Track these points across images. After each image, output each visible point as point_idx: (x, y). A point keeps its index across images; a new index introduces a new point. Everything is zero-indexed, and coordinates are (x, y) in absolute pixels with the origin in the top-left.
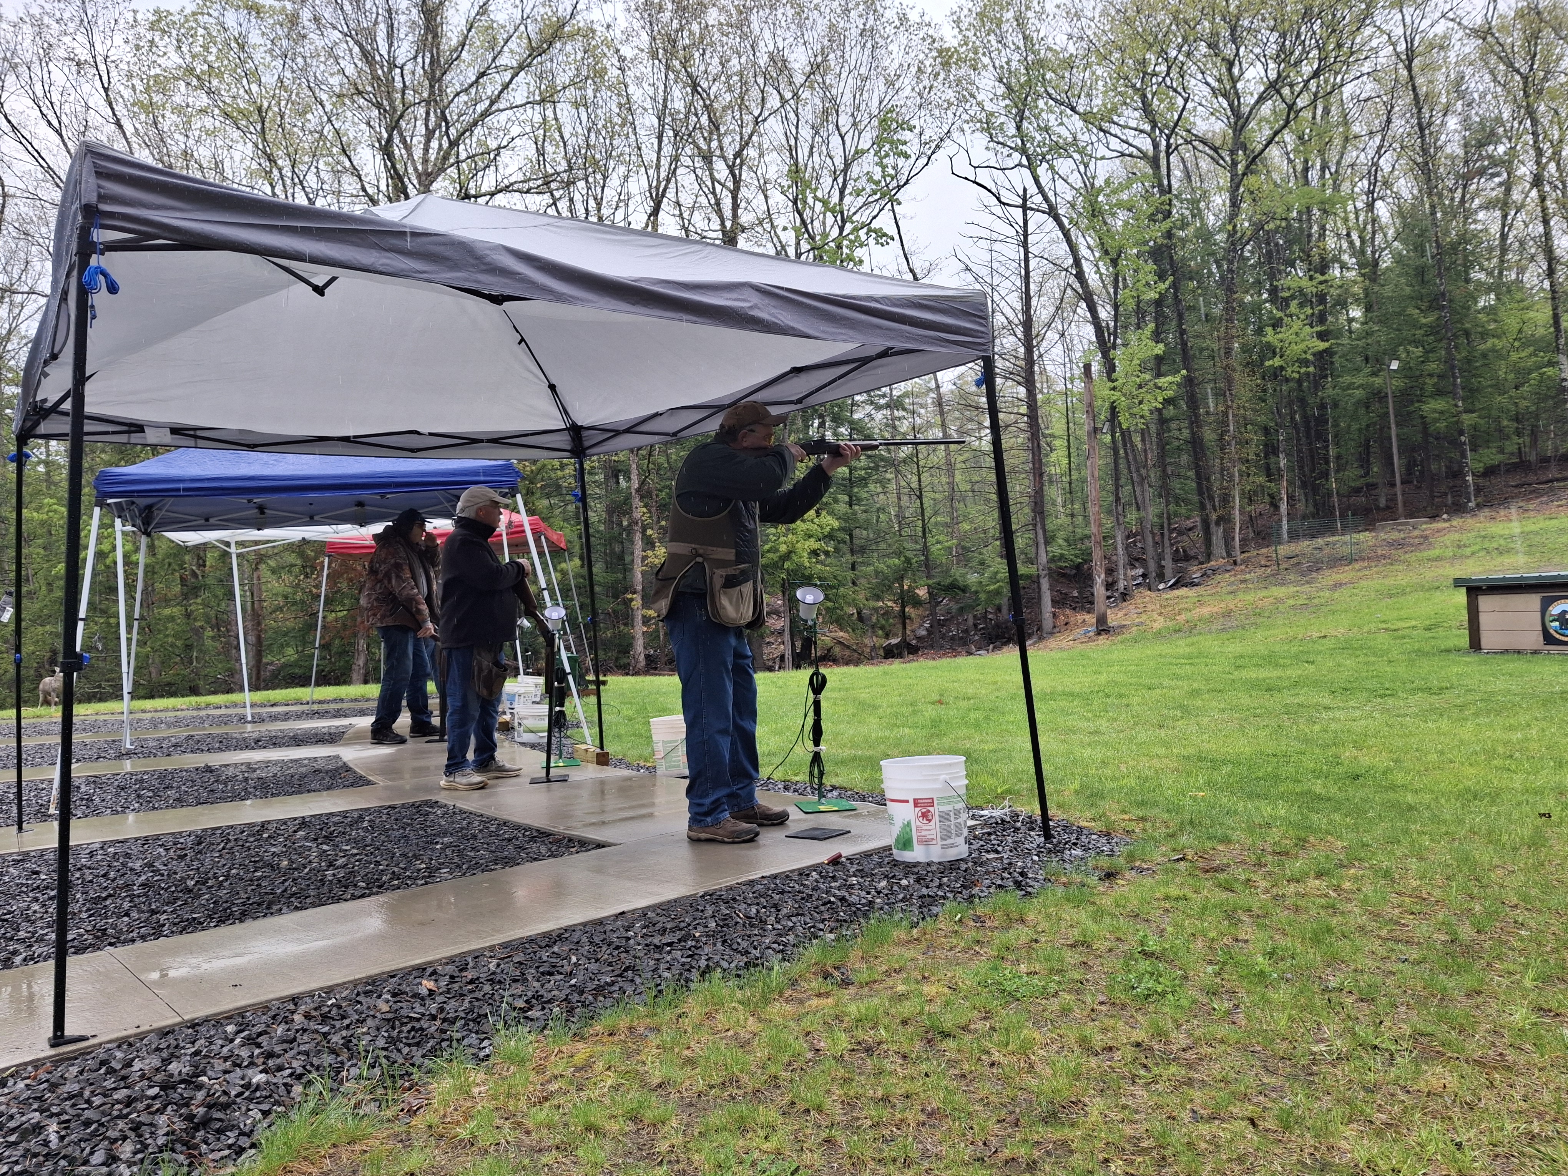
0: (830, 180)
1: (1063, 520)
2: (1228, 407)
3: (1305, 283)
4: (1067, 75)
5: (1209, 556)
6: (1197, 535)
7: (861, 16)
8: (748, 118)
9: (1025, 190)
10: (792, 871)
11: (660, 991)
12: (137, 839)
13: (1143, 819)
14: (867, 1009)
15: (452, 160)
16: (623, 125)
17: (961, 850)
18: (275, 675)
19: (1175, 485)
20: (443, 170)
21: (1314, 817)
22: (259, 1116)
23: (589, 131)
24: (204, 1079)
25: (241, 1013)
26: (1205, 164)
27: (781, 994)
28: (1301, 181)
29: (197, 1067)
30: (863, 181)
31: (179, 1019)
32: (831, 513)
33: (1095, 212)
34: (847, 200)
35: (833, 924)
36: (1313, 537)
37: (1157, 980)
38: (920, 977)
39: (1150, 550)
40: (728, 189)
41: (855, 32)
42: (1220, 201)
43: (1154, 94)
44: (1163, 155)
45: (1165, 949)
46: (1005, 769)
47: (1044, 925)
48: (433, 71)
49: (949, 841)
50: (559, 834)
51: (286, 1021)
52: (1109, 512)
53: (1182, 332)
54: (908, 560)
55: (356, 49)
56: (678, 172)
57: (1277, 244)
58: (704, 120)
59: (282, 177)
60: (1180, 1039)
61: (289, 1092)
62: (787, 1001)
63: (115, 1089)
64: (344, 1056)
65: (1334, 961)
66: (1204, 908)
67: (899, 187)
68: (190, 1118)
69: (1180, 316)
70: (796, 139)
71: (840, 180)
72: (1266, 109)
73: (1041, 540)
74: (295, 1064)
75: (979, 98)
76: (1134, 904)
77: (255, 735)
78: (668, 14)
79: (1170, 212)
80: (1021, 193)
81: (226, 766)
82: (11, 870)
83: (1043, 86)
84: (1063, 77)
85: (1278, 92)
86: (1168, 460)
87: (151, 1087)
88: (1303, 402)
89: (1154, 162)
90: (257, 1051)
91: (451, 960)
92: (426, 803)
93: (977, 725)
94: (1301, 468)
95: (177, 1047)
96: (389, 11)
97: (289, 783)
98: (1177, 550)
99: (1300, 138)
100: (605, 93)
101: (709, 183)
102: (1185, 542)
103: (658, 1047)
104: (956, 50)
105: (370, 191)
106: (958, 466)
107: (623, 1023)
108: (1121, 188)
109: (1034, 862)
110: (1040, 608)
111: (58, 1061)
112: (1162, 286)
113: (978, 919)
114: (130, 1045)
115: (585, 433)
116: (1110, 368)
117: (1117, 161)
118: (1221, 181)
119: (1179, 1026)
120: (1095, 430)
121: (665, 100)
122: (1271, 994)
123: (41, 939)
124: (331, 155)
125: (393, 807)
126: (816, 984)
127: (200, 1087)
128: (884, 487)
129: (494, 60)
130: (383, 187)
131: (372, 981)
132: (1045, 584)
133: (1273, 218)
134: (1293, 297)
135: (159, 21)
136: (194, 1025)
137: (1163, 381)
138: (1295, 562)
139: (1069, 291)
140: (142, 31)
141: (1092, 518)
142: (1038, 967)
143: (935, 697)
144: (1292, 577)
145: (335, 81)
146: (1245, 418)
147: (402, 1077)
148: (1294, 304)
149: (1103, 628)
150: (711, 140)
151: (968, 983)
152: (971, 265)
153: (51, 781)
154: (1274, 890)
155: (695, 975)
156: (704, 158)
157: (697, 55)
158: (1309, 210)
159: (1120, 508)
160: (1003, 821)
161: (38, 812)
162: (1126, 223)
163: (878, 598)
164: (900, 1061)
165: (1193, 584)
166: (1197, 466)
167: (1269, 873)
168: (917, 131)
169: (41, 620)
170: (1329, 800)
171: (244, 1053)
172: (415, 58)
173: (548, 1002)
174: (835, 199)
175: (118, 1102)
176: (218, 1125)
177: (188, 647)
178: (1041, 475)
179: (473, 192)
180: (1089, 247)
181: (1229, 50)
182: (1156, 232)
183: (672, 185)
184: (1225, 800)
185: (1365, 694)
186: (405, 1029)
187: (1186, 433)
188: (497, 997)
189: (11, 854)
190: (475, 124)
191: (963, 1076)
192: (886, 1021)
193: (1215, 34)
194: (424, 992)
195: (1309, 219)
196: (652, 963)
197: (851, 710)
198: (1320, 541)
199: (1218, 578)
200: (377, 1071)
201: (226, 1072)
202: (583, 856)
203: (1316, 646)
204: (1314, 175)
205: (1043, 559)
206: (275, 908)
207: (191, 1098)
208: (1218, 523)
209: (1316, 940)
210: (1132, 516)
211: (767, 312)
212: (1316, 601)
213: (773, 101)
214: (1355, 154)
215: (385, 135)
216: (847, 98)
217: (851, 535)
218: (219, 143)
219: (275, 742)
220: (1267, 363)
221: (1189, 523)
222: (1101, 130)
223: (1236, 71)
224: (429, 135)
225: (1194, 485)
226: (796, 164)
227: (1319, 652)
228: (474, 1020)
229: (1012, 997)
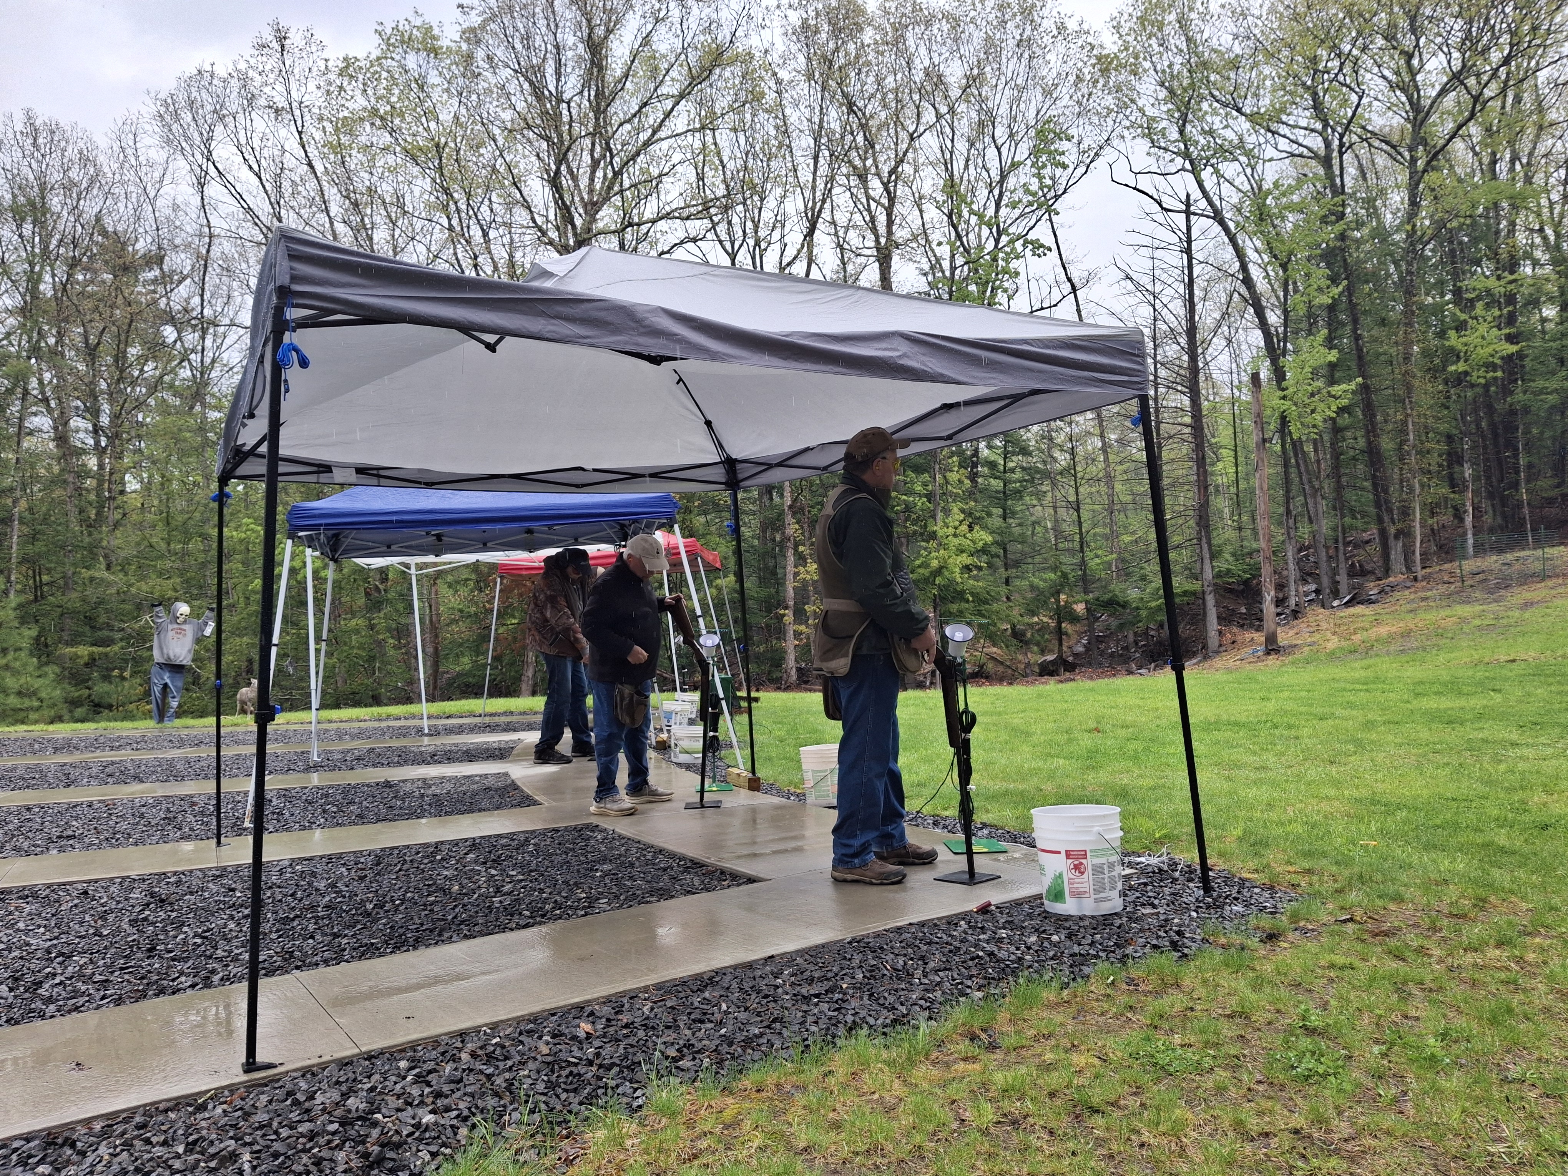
0: (986, 192)
1: (1231, 534)
2: (1407, 415)
3: (1492, 283)
4: (1232, 75)
5: (1387, 572)
6: (1375, 548)
7: (1018, 27)
8: (904, 135)
9: (1188, 196)
10: (939, 919)
11: (807, 1046)
12: (322, 857)
13: (1309, 872)
14: (1014, 1080)
15: (616, 188)
16: (780, 147)
17: (1115, 903)
18: (450, 683)
19: (1351, 496)
20: (607, 199)
21: (1496, 873)
22: (428, 1157)
23: (747, 154)
24: (379, 1116)
25: (413, 1046)
26: (1381, 160)
27: (927, 1056)
28: (1488, 176)
29: (372, 1104)
30: (1020, 193)
31: (357, 1051)
32: (985, 528)
33: (1262, 216)
34: (1003, 211)
35: (981, 982)
36: (1500, 551)
37: (1318, 1060)
38: (1069, 1045)
39: (1324, 565)
40: (883, 206)
41: (1012, 43)
42: (1398, 198)
43: (1326, 91)
44: (1335, 154)
45: (1328, 1025)
46: (1164, 809)
47: (1201, 992)
48: (598, 104)
49: (1103, 895)
50: (712, 865)
51: (455, 1059)
52: (1280, 524)
53: (1358, 338)
54: (1065, 575)
55: (526, 86)
56: (834, 192)
57: (1461, 243)
58: (860, 139)
59: (458, 210)
60: (1343, 1128)
61: (456, 1134)
62: (934, 1063)
63: (299, 1122)
64: (507, 1100)
65: (1513, 1047)
66: (1372, 980)
67: (1057, 197)
68: (366, 1155)
69: (1355, 321)
70: (951, 153)
71: (996, 192)
72: (1449, 101)
73: (1207, 555)
74: (462, 1105)
75: (1140, 104)
76: (1296, 972)
77: (431, 749)
78: (824, 36)
79: (1343, 214)
80: (1184, 198)
81: (404, 781)
82: (211, 885)
83: (1208, 88)
84: (1229, 79)
85: (1462, 83)
86: (1343, 471)
87: (332, 1122)
88: (1490, 409)
89: (1326, 162)
90: (427, 1090)
91: (607, 1000)
92: (588, 826)
93: (1135, 758)
94: (1488, 478)
95: (354, 1080)
96: (557, 47)
97: (461, 801)
98: (1353, 565)
99: (1488, 130)
100: (762, 116)
101: (864, 201)
102: (1360, 556)
103: (804, 1108)
104: (1116, 56)
105: (539, 220)
106: (1119, 478)
107: (771, 1079)
108: (1291, 190)
109: (1192, 919)
110: (1205, 625)
111: (250, 1087)
112: (1336, 291)
113: (1131, 982)
114: (313, 1074)
115: (739, 466)
116: (1279, 374)
117: (1287, 161)
118: (1399, 178)
119: (1340, 1113)
120: (1264, 440)
121: (821, 121)
122: (1443, 1083)
123: (236, 959)
124: (503, 186)
125: (556, 830)
126: (964, 1046)
127: (375, 1124)
128: (1039, 500)
129: (656, 90)
130: (552, 217)
131: (535, 1018)
132: (1210, 600)
133: (1456, 216)
134: (1479, 298)
135: (347, 67)
136: (370, 1057)
137: (1337, 389)
138: (1481, 579)
139: (1236, 295)
140: (332, 76)
141: (1261, 532)
142: (1193, 1039)
143: (1092, 725)
144: (1478, 594)
145: (507, 115)
146: (1426, 427)
147: (559, 1124)
148: (1480, 305)
149: (1272, 648)
150: (866, 159)
151: (1119, 1054)
152: (1131, 273)
153: (246, 793)
154: (1450, 959)
155: (841, 1031)
156: (860, 176)
157: (853, 74)
158: (1496, 206)
159: (1291, 522)
160: (1160, 870)
161: (235, 824)
162: (1296, 226)
163: (1033, 613)
164: (1047, 1137)
165: (1371, 602)
166: (1374, 477)
167: (1444, 939)
168: (1075, 140)
169: (238, 632)
170: (1514, 853)
171: (415, 1091)
172: (582, 92)
173: (699, 1052)
174: (991, 212)
175: (302, 1135)
176: (390, 1165)
177: (372, 659)
178: (1206, 488)
179: (636, 220)
180: (1256, 250)
181: (1408, 42)
182: (1330, 233)
183: (827, 206)
184: (1398, 851)
185: (1557, 730)
186: (564, 1073)
187: (1362, 443)
188: (650, 1044)
189: (210, 869)
190: (638, 154)
191: (1111, 1157)
192: (1033, 1093)
193: (1392, 25)
194: (582, 1035)
195: (1497, 215)
196: (800, 1014)
197: (1004, 736)
198: (1509, 557)
199: (1397, 595)
200: (536, 1117)
201: (398, 1110)
202: (734, 891)
203: (1504, 672)
204: (1502, 167)
205: (1208, 574)
206: (446, 935)
207: (367, 1136)
208: (1396, 537)
209: (1494, 1021)
210: (1304, 531)
211: (917, 360)
212: (1505, 621)
213: (929, 116)
214: (1550, 142)
215: (553, 167)
216: (1004, 110)
217: (1005, 550)
218: (400, 179)
219: (449, 757)
220: (1452, 368)
221: (1366, 536)
222: (1269, 130)
223: (1415, 62)
224: (595, 165)
225: (1371, 497)
226: (952, 176)
227: (1506, 679)
228: (628, 1067)
229: (1164, 1072)
